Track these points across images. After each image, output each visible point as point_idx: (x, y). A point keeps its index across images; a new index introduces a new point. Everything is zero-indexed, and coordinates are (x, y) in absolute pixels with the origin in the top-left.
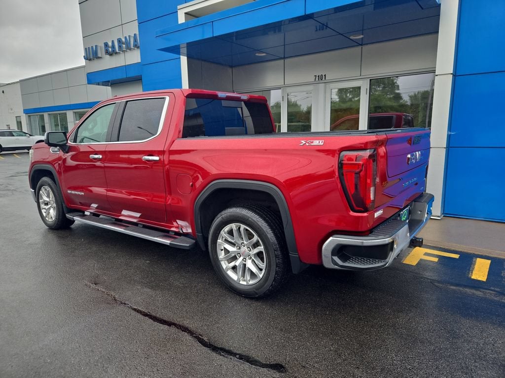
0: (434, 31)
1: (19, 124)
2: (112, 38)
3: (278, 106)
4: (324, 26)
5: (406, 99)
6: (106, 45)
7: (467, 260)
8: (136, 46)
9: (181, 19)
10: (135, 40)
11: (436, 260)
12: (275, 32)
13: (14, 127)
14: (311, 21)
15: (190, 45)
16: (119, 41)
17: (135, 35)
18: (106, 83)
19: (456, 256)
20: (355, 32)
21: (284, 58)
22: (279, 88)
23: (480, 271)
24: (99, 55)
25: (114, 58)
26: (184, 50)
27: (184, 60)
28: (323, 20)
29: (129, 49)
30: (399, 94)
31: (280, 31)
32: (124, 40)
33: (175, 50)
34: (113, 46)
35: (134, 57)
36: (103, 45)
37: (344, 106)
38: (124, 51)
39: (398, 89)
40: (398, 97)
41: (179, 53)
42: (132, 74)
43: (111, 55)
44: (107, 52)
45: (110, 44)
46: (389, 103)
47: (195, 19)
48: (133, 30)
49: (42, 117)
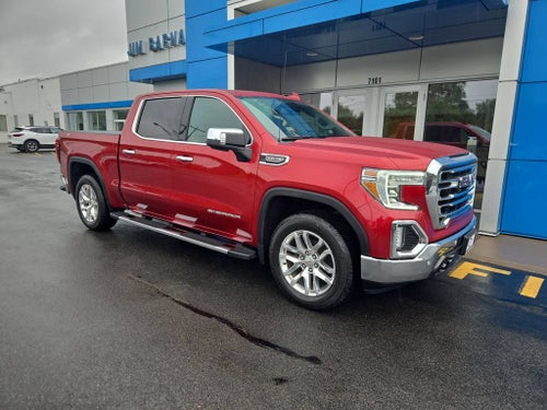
0: (499, 33)
1: (57, 121)
2: (157, 34)
3: (328, 110)
4: (382, 26)
5: (472, 107)
6: (151, 40)
7: (519, 277)
8: (182, 43)
9: (231, 15)
10: (181, 37)
11: (485, 275)
12: (329, 31)
13: (52, 124)
14: (367, 21)
15: (238, 43)
16: (165, 37)
17: (181, 31)
18: (147, 81)
19: (508, 273)
20: (415, 33)
21: (337, 59)
22: (330, 91)
23: (531, 288)
24: (144, 51)
25: (159, 54)
26: (232, 48)
27: (231, 58)
28: (381, 19)
29: (174, 45)
30: (464, 102)
31: (334, 30)
32: (169, 36)
33: (223, 48)
34: (158, 42)
35: (179, 54)
36: (148, 41)
37: (402, 113)
38: (169, 48)
39: (465, 96)
40: (464, 105)
41: (226, 51)
42: (176, 72)
43: (155, 51)
44: (152, 48)
45: (155, 40)
46: (452, 112)
47: (245, 16)
48: (179, 25)
49: (80, 115)
